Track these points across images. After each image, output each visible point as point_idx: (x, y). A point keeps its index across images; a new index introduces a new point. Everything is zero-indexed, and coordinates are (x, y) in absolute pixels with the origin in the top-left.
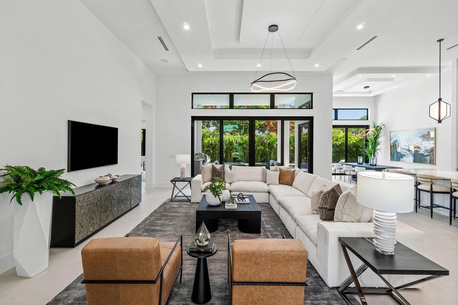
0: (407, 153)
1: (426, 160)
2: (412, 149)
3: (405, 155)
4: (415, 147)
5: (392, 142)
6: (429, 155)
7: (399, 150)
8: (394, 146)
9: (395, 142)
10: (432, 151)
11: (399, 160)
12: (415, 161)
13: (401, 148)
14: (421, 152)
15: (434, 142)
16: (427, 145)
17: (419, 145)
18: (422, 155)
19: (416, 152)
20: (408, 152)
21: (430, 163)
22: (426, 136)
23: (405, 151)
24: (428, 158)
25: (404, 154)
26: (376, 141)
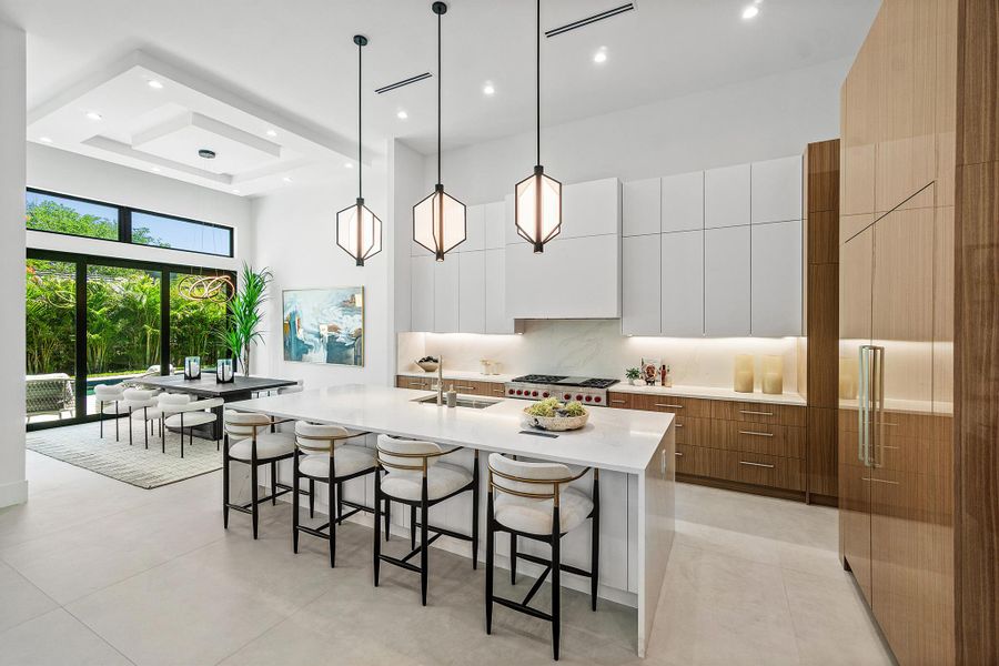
0: (315, 342)
1: (348, 357)
2: (325, 333)
3: (310, 347)
4: (330, 329)
5: (287, 315)
6: (353, 346)
7: (300, 335)
8: (290, 326)
9: (293, 315)
10: (359, 336)
11: (300, 359)
12: (330, 360)
13: (305, 331)
14: (341, 339)
15: (361, 317)
16: (350, 324)
17: (336, 324)
18: (342, 345)
19: (332, 338)
20: (317, 340)
21: (356, 364)
22: (348, 305)
23: (312, 337)
24: (352, 352)
25: (309, 343)
26: (250, 312)
